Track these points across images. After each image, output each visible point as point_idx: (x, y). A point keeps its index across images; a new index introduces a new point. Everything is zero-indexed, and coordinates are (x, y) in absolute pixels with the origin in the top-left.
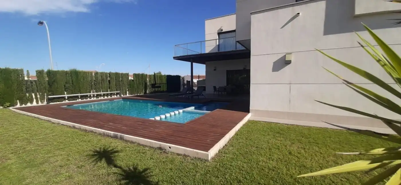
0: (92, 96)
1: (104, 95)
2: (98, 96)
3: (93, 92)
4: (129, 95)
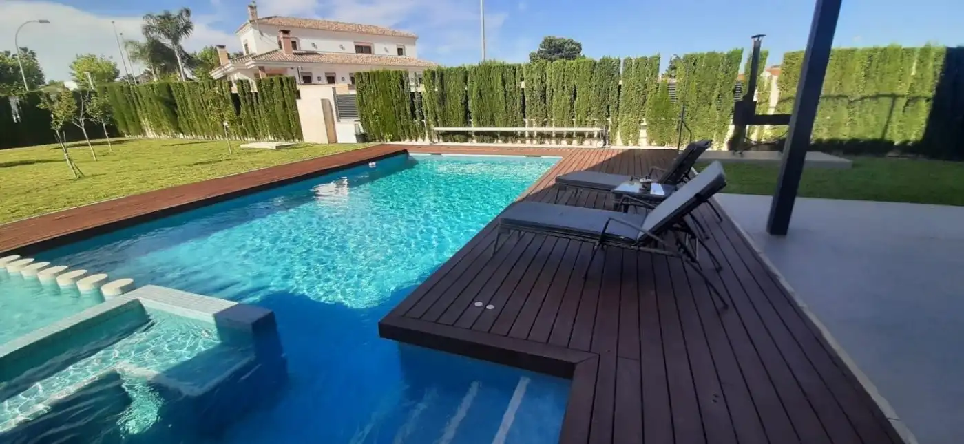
0: (527, 135)
1: (559, 136)
2: (542, 137)
3: (531, 125)
4: (650, 143)
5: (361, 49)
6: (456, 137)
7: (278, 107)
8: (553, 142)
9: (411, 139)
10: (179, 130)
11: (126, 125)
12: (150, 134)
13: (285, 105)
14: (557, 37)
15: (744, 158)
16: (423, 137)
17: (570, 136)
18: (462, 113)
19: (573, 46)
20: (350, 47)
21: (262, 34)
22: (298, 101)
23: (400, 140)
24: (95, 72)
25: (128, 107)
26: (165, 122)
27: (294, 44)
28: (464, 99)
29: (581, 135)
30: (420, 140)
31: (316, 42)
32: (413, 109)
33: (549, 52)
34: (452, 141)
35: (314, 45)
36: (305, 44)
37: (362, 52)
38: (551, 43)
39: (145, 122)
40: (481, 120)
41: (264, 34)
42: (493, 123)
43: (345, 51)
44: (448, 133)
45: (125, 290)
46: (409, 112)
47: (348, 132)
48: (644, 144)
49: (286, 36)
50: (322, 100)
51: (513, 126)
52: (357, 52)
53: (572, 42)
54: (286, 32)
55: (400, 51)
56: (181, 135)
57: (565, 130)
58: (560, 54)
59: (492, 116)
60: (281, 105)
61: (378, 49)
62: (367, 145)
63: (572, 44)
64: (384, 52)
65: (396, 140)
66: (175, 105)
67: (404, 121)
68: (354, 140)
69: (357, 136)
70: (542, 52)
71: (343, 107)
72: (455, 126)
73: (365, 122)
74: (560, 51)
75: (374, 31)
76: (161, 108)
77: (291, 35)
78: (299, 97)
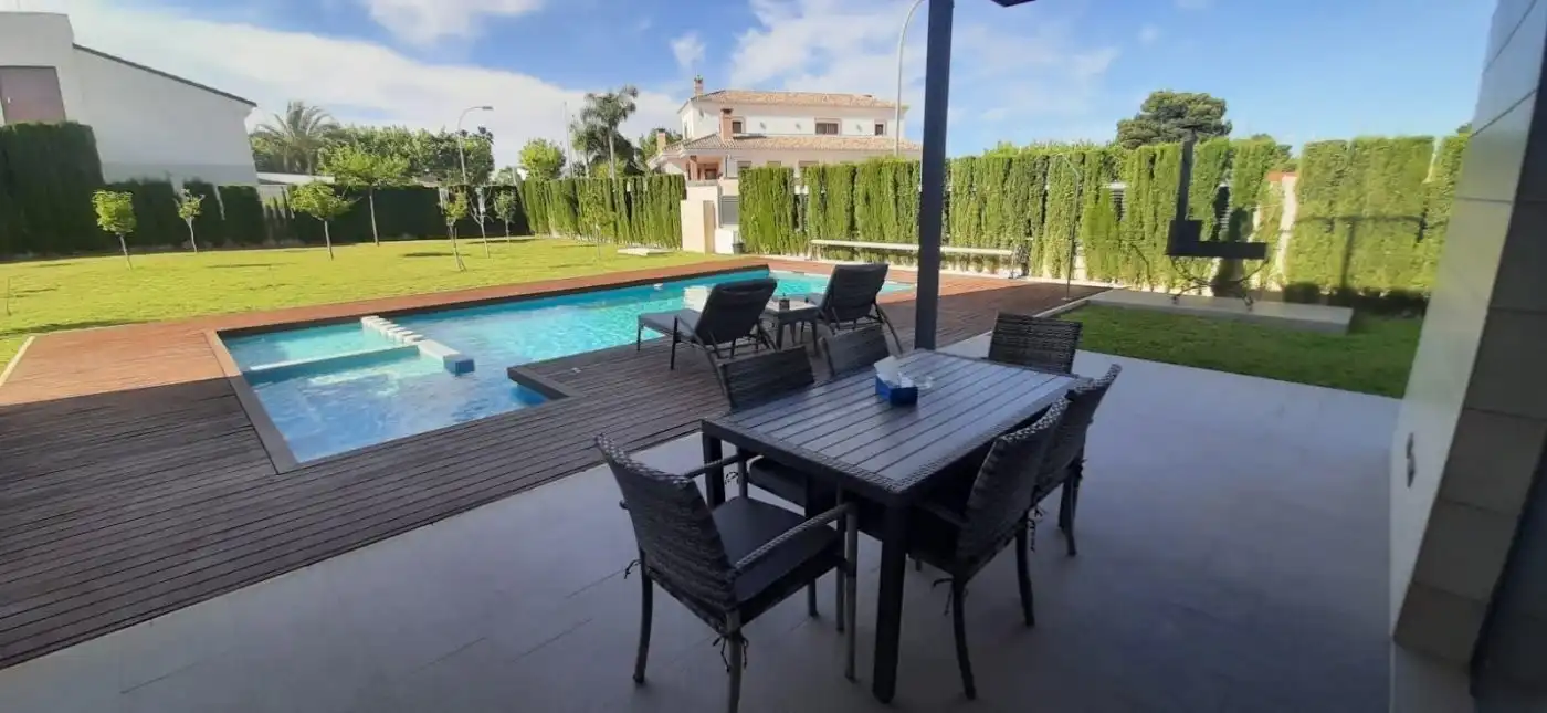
5: (826, 128)
6: (840, 252)
7: (664, 207)
8: (958, 267)
9: (792, 253)
10: (578, 231)
11: (536, 222)
12: (555, 235)
13: (670, 207)
14: (1176, 91)
15: (1179, 307)
16: (806, 252)
17: (979, 260)
18: (846, 223)
19: (1207, 106)
20: (809, 126)
21: (702, 114)
22: (682, 202)
23: (779, 254)
24: (540, 159)
25: (540, 204)
26: (567, 221)
27: (737, 126)
28: (849, 205)
29: (994, 260)
30: (802, 255)
31: (764, 120)
32: (795, 216)
33: (1156, 118)
34: (834, 258)
35: (763, 126)
36: (751, 126)
37: (824, 132)
38: (1161, 102)
39: (552, 221)
40: (868, 234)
41: (705, 115)
42: (882, 238)
43: (803, 132)
44: (831, 247)
45: (415, 340)
46: (790, 219)
47: (725, 240)
48: (1081, 279)
49: (727, 116)
50: (705, 202)
51: (907, 242)
52: (817, 132)
53: (1206, 100)
54: (727, 111)
55: (879, 129)
56: (579, 237)
57: (974, 251)
58: (1179, 120)
59: (881, 227)
60: (667, 206)
61: (848, 127)
62: (743, 256)
63: (1205, 103)
64: (856, 132)
65: (774, 254)
66: (577, 203)
67: (784, 230)
68: (730, 250)
69: (734, 245)
70: (1141, 117)
71: (726, 211)
72: (837, 239)
73: (744, 230)
74: (1179, 115)
75: (846, 102)
76: (563, 204)
77: (734, 114)
78: (685, 197)
